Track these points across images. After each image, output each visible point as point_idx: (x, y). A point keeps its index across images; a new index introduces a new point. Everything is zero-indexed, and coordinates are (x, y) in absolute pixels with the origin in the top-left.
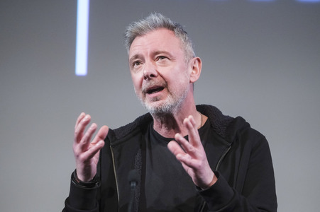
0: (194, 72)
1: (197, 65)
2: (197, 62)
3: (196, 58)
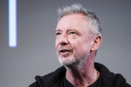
1: (98, 40)
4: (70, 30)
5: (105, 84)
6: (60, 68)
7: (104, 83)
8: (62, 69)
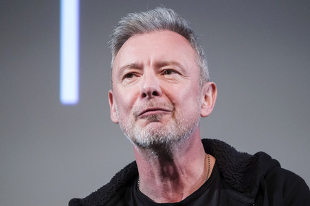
0: (206, 104)
1: (210, 94)
2: (211, 89)
3: (210, 83)
4: (165, 64)
5: (228, 181)
6: (122, 170)
7: (226, 180)
8: (126, 172)
